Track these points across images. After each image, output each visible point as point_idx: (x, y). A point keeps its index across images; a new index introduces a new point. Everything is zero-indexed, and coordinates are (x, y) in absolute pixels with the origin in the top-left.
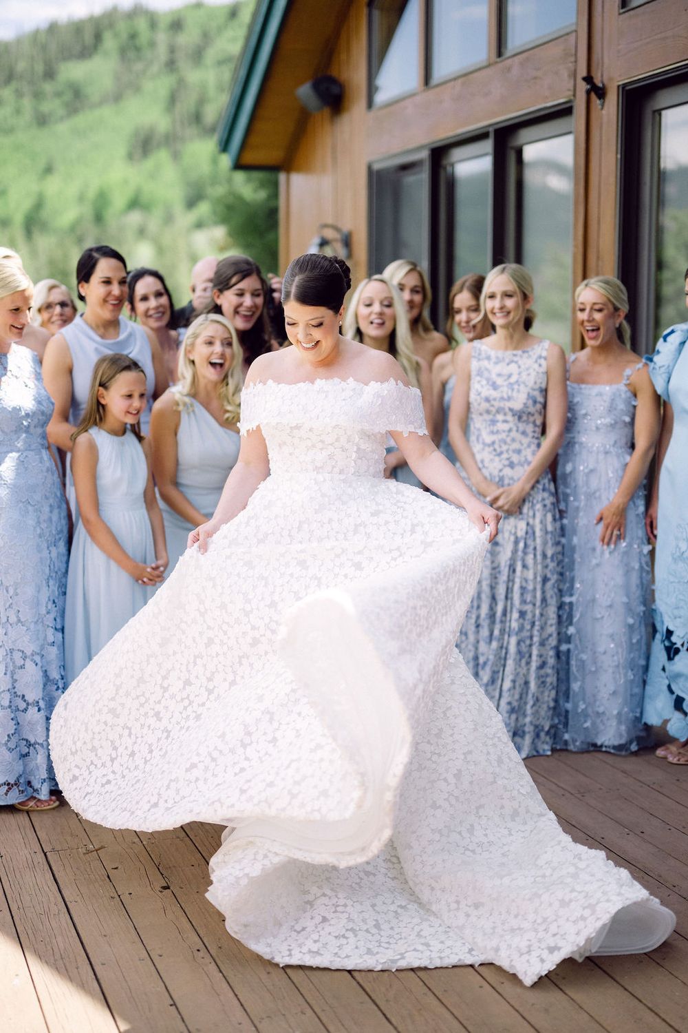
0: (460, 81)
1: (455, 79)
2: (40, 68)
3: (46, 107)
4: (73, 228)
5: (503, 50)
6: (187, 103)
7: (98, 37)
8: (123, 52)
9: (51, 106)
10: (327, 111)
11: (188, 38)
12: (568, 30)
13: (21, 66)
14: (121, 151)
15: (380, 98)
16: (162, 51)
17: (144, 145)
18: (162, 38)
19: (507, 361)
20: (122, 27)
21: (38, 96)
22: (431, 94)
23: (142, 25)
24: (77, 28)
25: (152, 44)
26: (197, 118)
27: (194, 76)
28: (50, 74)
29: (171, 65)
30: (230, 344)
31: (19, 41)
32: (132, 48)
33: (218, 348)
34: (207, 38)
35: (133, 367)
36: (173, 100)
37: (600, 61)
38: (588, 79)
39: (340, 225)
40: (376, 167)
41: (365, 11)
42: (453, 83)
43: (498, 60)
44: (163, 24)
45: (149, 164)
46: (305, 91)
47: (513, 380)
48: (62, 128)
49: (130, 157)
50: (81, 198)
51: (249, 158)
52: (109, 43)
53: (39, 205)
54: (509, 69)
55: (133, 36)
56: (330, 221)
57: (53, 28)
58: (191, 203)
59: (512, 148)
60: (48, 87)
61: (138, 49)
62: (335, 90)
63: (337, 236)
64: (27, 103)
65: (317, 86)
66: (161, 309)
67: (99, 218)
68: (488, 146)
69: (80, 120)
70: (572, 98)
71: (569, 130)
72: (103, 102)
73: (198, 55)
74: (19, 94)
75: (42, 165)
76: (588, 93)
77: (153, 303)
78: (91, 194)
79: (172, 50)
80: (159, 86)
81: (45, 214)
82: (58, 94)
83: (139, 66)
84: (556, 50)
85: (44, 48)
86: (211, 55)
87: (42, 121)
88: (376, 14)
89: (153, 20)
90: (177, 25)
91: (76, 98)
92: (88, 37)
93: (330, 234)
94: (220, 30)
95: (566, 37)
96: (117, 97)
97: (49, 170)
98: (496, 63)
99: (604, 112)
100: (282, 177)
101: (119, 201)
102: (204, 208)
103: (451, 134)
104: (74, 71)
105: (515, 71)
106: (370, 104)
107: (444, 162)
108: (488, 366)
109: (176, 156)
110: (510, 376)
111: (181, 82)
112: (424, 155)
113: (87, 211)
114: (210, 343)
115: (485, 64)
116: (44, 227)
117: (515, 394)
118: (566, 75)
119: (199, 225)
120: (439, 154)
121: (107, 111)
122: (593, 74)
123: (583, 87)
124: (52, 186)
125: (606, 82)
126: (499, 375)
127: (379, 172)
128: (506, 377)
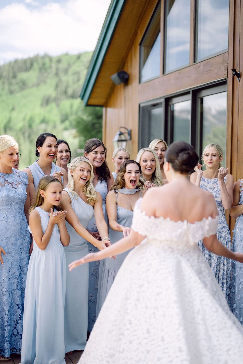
0: (177, 72)
1: (176, 71)
2: (11, 75)
3: (13, 88)
4: (21, 129)
5: (196, 60)
6: (62, 88)
7: (32, 65)
8: (40, 69)
9: (15, 87)
10: (122, 84)
11: (62, 66)
12: (225, 51)
13: (5, 74)
14: (39, 103)
15: (144, 79)
16: (54, 70)
17: (47, 101)
18: (54, 65)
19: (212, 182)
20: (40, 62)
21: (10, 84)
22: (165, 77)
23: (47, 61)
24: (25, 61)
25: (50, 67)
26: (65, 92)
27: (64, 78)
28: (15, 77)
29: (57, 74)
30: (90, 172)
31: (4, 66)
32: (43, 68)
33: (85, 173)
34: (69, 65)
35: (56, 180)
36: (57, 86)
37: (239, 63)
38: (234, 70)
39: (127, 127)
40: (142, 105)
41: (138, 47)
42: (175, 72)
43: (194, 64)
44: (54, 60)
45: (48, 108)
46: (115, 77)
47: (216, 189)
48: (18, 95)
49: (42, 105)
50: (24, 119)
51: (92, 102)
52: (36, 66)
53: (9, 121)
54: (199, 67)
55: (44, 64)
56: (123, 126)
57: (16, 61)
58: (63, 121)
59: (199, 98)
60: (14, 81)
61: (45, 69)
62: (126, 76)
63: (126, 131)
64: (6, 86)
65: (119, 75)
66: (67, 157)
67: (30, 126)
68: (190, 96)
69: (25, 92)
70: (226, 78)
71: (225, 90)
72: (33, 86)
73: (66, 71)
74: (4, 83)
75: (11, 107)
76: (234, 75)
77: (64, 154)
78: (28, 118)
79: (57, 69)
80: (52, 82)
81: (12, 124)
82: (17, 83)
83: (46, 74)
84: (220, 59)
85: (13, 68)
86: (71, 71)
87: (11, 92)
88: (143, 48)
89: (51, 59)
90: (59, 61)
91: (23, 85)
92: (28, 64)
93: (123, 130)
94: (74, 63)
95: (223, 54)
96: (38, 85)
97: (13, 109)
98: (193, 65)
99: (240, 83)
100: (104, 109)
101: (37, 120)
102: (67, 123)
103: (174, 92)
104: (23, 76)
105: (201, 68)
106: (140, 82)
107: (170, 104)
108: (205, 184)
109: (58, 105)
110: (214, 188)
111: (60, 80)
112: (163, 100)
113: (26, 124)
114: (83, 170)
115: (189, 65)
116: (11, 129)
117: (218, 195)
118: (223, 69)
119: (66, 129)
120: (168, 100)
121: (34, 90)
122: (235, 68)
123: (231, 73)
124: (14, 115)
125: (241, 71)
126: (210, 188)
127: (143, 107)
128: (213, 189)
